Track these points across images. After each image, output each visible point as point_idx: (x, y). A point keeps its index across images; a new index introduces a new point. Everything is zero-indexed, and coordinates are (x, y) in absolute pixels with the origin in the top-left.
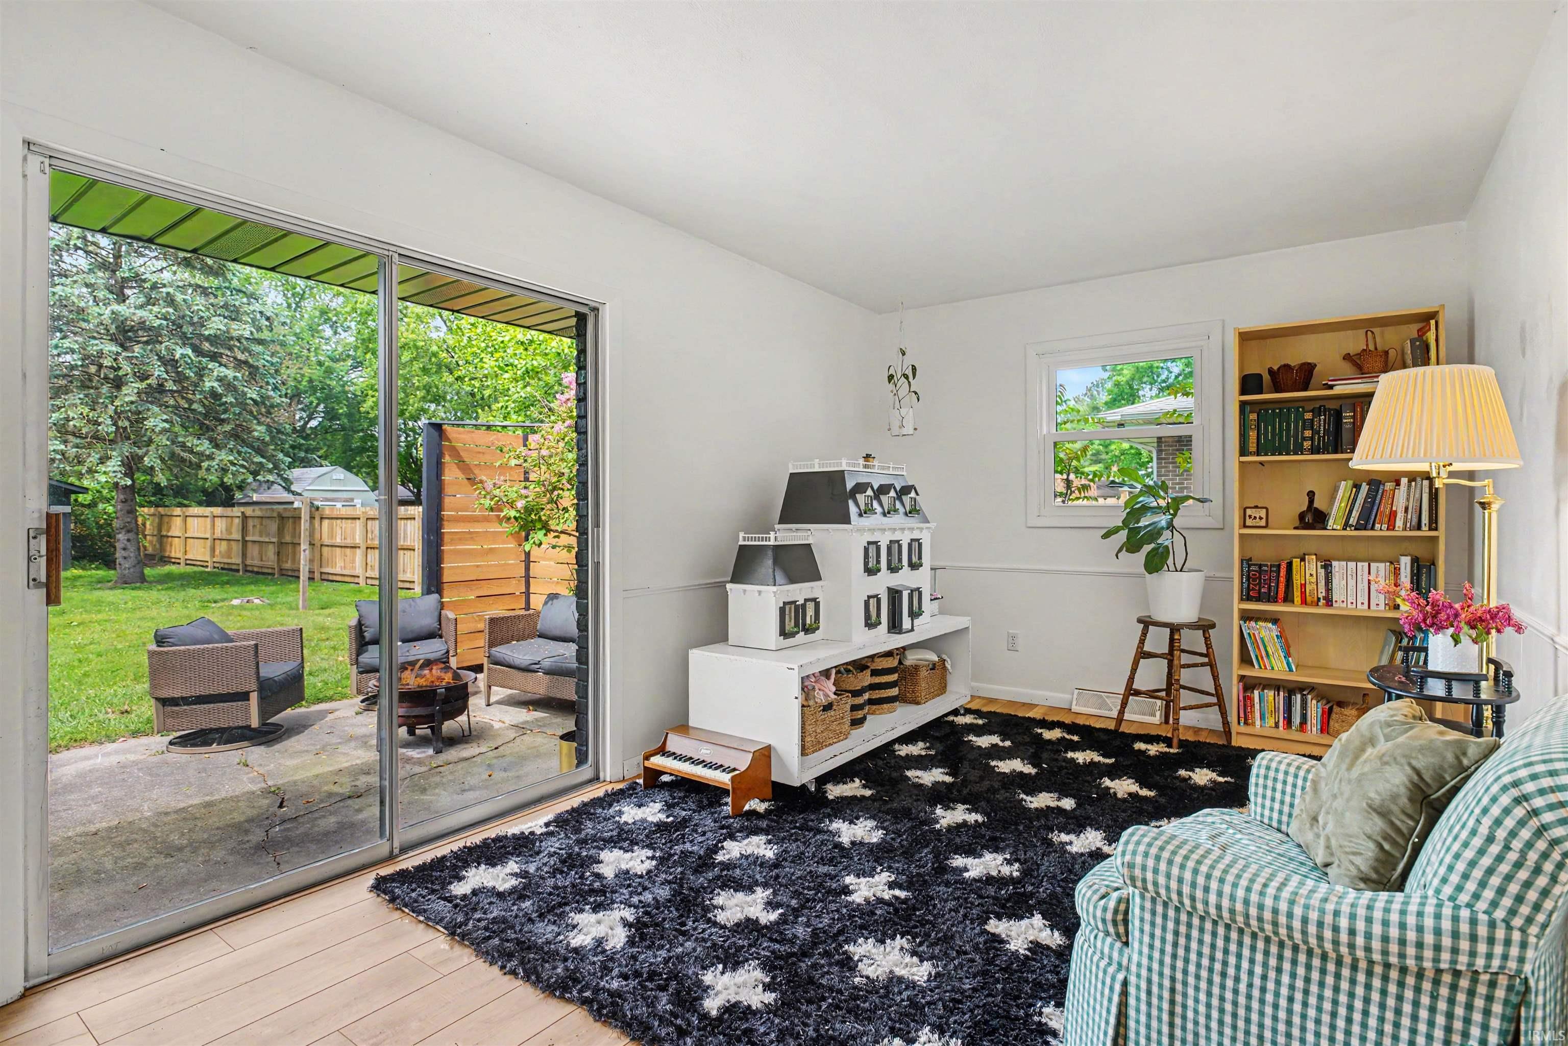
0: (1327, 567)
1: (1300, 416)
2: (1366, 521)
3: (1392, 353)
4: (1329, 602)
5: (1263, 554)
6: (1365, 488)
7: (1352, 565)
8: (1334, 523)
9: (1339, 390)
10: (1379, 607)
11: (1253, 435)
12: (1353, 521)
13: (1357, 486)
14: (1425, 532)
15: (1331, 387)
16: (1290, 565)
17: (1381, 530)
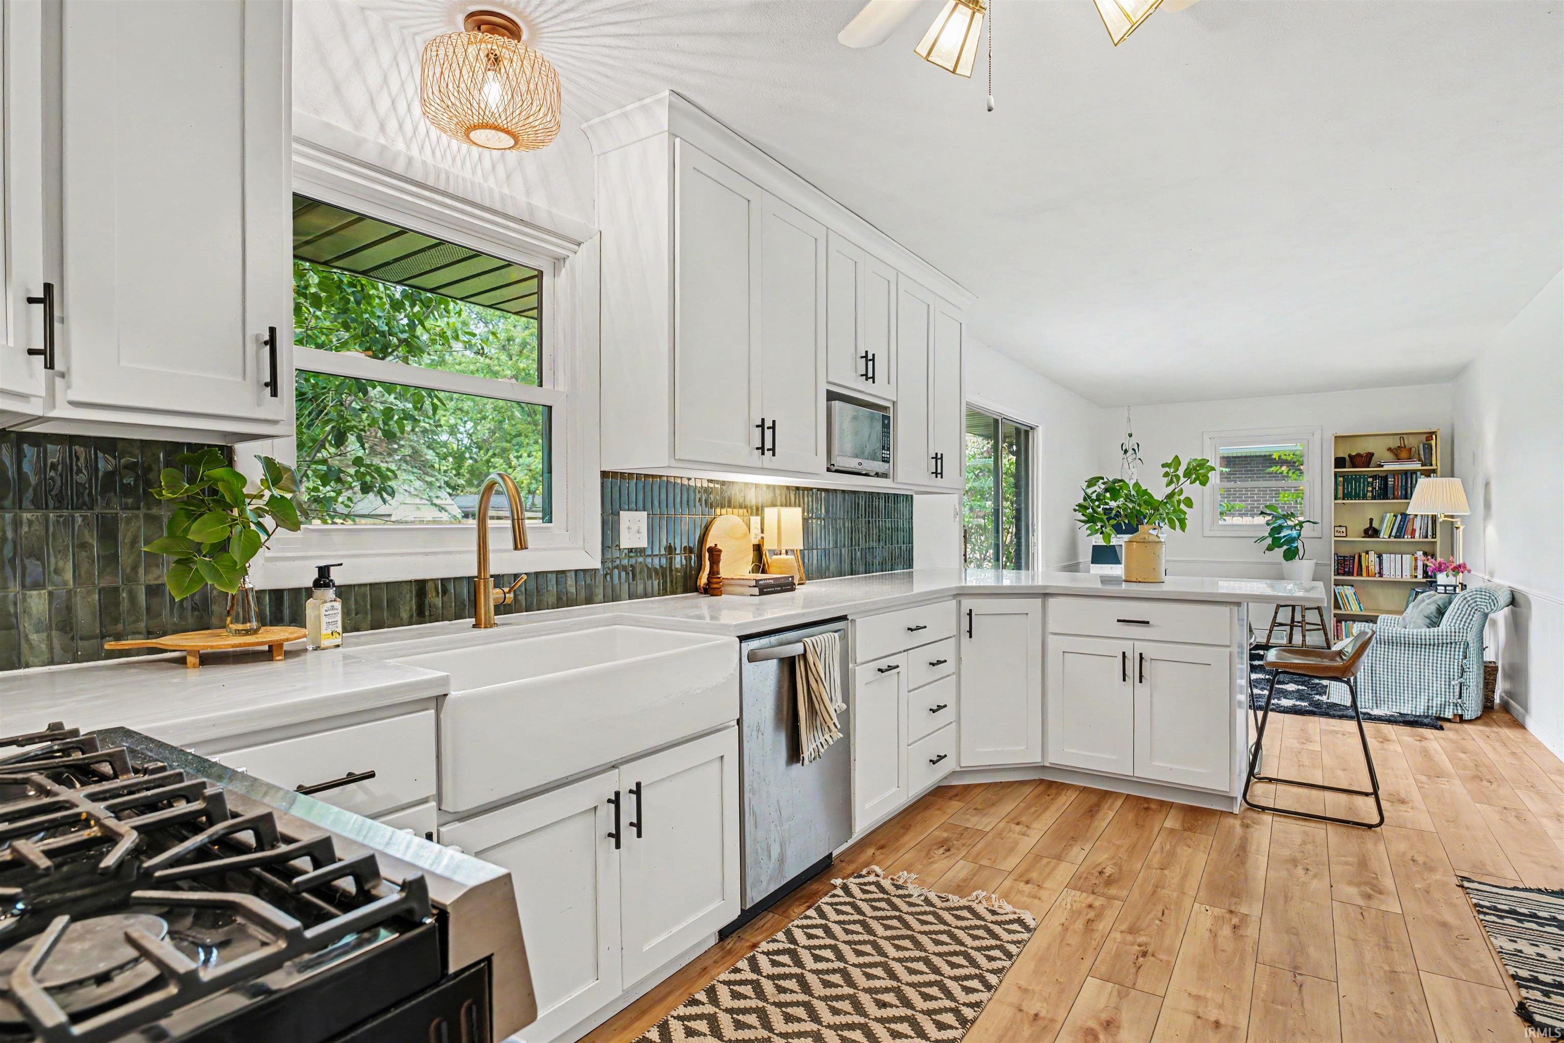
0: (1380, 557)
1: (1365, 480)
2: (1400, 533)
3: (1413, 449)
4: (1381, 575)
5: (1345, 551)
6: (1399, 517)
7: (1393, 556)
8: (1384, 534)
9: (1387, 467)
10: (1407, 577)
11: (1340, 488)
12: (1393, 534)
13: (1395, 516)
14: (1430, 539)
15: (1382, 466)
16: (1360, 556)
17: (1407, 538)
